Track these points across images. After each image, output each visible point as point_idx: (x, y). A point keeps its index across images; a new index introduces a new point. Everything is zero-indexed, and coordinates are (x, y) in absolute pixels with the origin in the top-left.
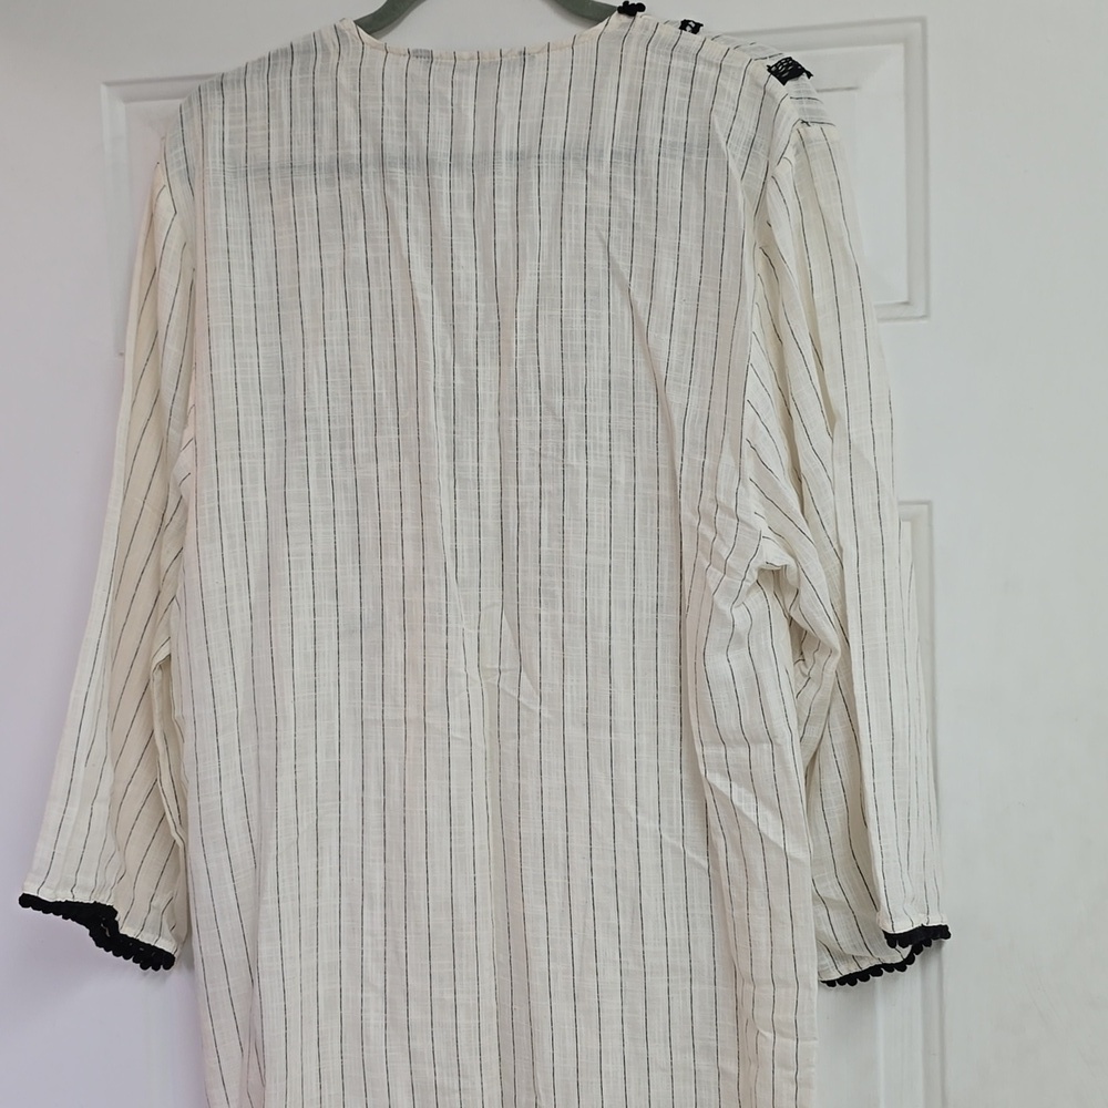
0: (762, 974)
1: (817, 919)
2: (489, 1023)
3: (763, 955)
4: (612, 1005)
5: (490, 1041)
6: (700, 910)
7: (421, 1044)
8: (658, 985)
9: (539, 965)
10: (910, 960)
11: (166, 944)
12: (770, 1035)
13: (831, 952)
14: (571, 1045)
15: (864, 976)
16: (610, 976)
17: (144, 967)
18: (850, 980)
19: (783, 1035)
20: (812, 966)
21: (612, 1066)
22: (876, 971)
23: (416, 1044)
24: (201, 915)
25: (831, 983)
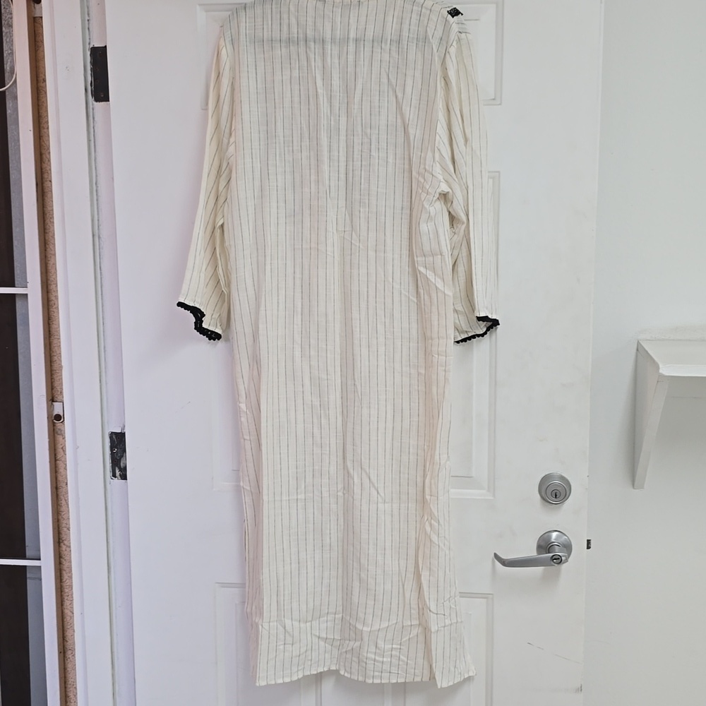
0: (435, 335)
1: (454, 318)
2: (338, 357)
3: (435, 329)
4: (382, 349)
5: (338, 363)
6: (414, 317)
7: (314, 363)
8: (398, 343)
9: (357, 335)
10: (485, 333)
11: (219, 331)
12: (437, 356)
13: (456, 329)
14: (367, 363)
15: (470, 338)
16: (381, 339)
17: (210, 339)
18: (464, 340)
19: (442, 355)
20: (452, 335)
21: (381, 371)
22: (474, 337)
23: (312, 363)
24: (237, 316)
25: (458, 342)
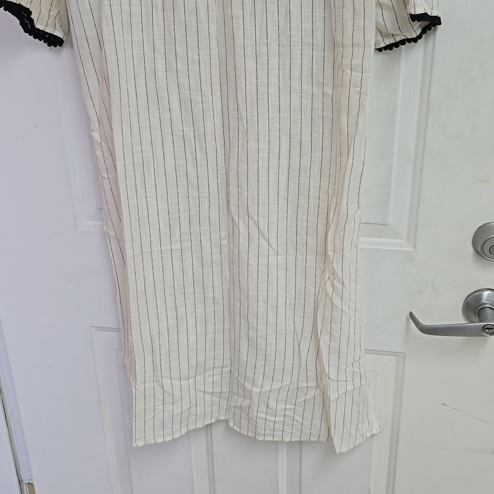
0: (347, 41)
1: (377, 15)
2: (216, 71)
3: (349, 31)
4: (274, 61)
5: (216, 80)
6: (319, 14)
7: (183, 80)
8: (297, 51)
9: (239, 41)
10: (420, 37)
11: (59, 34)
12: (349, 72)
13: (379, 31)
14: (254, 80)
15: (396, 45)
16: (274, 47)
17: (49, 45)
18: (389, 47)
19: (356, 71)
20: (373, 39)
21: (273, 91)
22: (402, 42)
23: (181, 80)
24: (74, 14)
25: (380, 50)
